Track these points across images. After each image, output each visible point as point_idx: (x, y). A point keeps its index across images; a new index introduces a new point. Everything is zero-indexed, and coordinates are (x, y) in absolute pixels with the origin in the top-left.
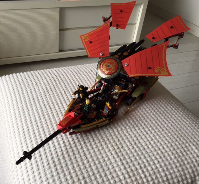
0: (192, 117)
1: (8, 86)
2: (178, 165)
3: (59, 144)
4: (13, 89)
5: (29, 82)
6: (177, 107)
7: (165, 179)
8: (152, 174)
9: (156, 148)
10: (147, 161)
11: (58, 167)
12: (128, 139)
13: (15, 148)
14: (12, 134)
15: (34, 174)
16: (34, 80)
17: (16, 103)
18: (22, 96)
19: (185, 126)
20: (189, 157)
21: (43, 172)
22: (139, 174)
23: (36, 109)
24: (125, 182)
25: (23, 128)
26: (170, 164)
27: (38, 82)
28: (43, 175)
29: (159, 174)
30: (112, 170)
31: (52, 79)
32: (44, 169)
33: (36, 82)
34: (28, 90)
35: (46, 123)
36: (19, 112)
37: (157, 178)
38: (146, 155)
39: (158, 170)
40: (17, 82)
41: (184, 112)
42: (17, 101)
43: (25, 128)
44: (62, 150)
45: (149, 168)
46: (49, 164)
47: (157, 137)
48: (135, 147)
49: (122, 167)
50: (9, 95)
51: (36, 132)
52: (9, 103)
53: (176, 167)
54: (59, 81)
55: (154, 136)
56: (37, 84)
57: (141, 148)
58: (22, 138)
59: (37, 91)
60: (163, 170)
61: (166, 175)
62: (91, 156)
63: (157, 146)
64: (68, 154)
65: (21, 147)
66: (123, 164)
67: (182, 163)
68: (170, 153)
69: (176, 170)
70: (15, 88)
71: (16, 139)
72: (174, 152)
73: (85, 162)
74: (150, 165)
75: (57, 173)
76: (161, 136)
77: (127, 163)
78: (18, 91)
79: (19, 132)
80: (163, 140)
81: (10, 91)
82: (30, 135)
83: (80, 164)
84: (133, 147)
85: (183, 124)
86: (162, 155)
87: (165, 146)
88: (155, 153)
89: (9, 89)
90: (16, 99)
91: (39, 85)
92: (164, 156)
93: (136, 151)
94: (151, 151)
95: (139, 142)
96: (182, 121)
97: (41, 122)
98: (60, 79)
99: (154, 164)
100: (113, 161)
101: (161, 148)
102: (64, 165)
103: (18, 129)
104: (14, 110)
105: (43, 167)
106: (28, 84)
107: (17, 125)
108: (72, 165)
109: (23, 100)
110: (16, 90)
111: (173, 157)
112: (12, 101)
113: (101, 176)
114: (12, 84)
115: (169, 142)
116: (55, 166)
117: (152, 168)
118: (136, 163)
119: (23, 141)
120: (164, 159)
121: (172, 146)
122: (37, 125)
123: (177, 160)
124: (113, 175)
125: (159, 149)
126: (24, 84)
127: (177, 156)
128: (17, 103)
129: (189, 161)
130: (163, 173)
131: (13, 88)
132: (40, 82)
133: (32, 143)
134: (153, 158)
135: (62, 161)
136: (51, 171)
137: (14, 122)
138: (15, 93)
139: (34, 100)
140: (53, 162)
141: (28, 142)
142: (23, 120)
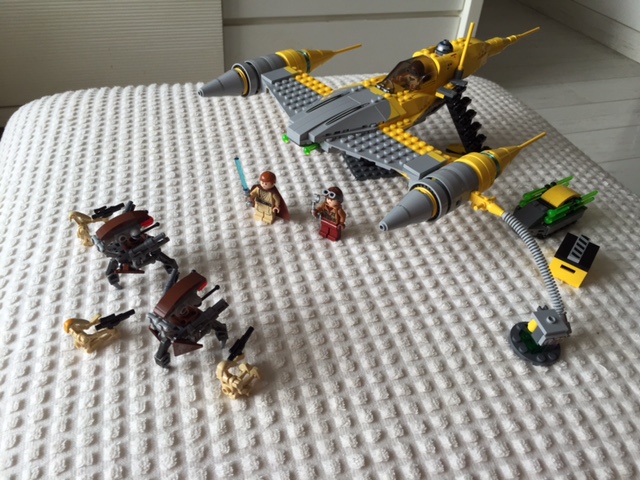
19: (616, 302)
20: (623, 448)
63: (473, 381)
72: (550, 419)
88: (458, 418)
125: (482, 397)
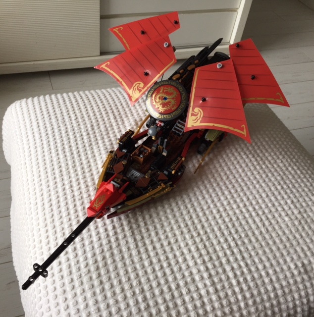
1: (31, 120)
2: (296, 272)
3: (106, 230)
4: (39, 127)
5: (65, 114)
6: (304, 169)
7: (272, 295)
8: (253, 287)
9: (263, 244)
11: (103, 272)
12: (218, 226)
15: (63, 281)
16: (74, 110)
17: (41, 151)
18: (51, 139)
21: (77, 279)
22: (231, 286)
23: (73, 165)
24: (208, 300)
25: (49, 198)
26: (282, 270)
27: (79, 115)
28: (77, 283)
29: (263, 288)
30: (189, 279)
31: (102, 110)
32: (79, 273)
33: (76, 115)
34: (63, 128)
35: (88, 191)
36: (46, 168)
37: (259, 293)
39: (263, 281)
40: (45, 113)
42: (43, 148)
43: (53, 197)
44: (110, 242)
45: (249, 278)
47: (267, 223)
50: (31, 137)
51: (71, 206)
52: (30, 151)
53: (293, 276)
54: (114, 115)
55: (261, 220)
56: (77, 118)
58: (48, 216)
59: (77, 132)
60: (271, 281)
61: (274, 289)
62: (157, 254)
64: (119, 250)
65: (45, 231)
66: (207, 269)
67: (302, 270)
68: (285, 253)
69: (291, 281)
70: (41, 124)
73: (146, 263)
74: (250, 271)
75: (99, 283)
78: (46, 131)
79: (44, 204)
81: (33, 129)
82: (60, 212)
83: (138, 266)
84: (226, 240)
87: (277, 241)
89: (32, 126)
90: (42, 144)
91: (80, 120)
92: (275, 257)
93: (230, 247)
94: (254, 248)
97: (80, 188)
98: (115, 111)
99: (257, 269)
100: (191, 263)
101: (271, 242)
102: (111, 268)
103: (43, 198)
104: (38, 163)
105: (77, 270)
106: (63, 119)
107: (41, 192)
108: (124, 269)
109: (52, 147)
110: (42, 128)
112: (36, 147)
113: (170, 289)
114: (36, 117)
116: (98, 268)
118: (228, 268)
119: (49, 220)
120: (274, 262)
122: (72, 194)
124: (191, 287)
126: (56, 117)
128: (44, 152)
131: (38, 123)
132: (82, 114)
133: (63, 226)
135: (109, 261)
136: (91, 278)
137: (37, 186)
138: (40, 133)
139: (71, 148)
140: (94, 262)
141: (57, 223)
142: (51, 183)
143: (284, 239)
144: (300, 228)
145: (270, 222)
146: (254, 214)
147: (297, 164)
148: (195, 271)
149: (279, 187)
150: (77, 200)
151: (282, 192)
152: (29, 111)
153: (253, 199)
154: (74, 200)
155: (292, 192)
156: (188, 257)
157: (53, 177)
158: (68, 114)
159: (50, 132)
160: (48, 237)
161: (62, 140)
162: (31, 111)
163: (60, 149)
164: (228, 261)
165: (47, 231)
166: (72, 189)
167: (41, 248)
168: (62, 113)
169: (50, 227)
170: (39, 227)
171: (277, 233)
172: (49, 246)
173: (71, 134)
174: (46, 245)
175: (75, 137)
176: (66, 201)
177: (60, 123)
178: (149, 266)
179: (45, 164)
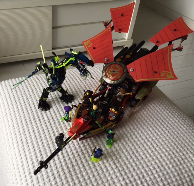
0: (189, 122)
1: (5, 93)
2: (176, 174)
4: (10, 97)
5: (25, 89)
6: (173, 112)
8: (151, 184)
9: (154, 158)
10: (145, 171)
11: (58, 180)
13: (14, 159)
14: (10, 144)
16: (30, 86)
17: (13, 111)
18: (18, 104)
19: (182, 133)
20: (187, 165)
21: (43, 185)
22: (137, 184)
23: (34, 118)
25: (21, 139)
26: (168, 173)
27: (34, 89)
29: (157, 184)
30: (111, 182)
32: (43, 182)
33: (32, 89)
34: (25, 97)
35: (44, 133)
36: (17, 121)
38: (145, 165)
39: (157, 181)
41: (181, 117)
42: (14, 109)
43: (23, 138)
44: (60, 162)
45: (148, 179)
46: (48, 176)
47: (155, 145)
48: (133, 156)
49: (121, 179)
50: (6, 103)
51: (35, 142)
52: (6, 112)
53: (174, 176)
55: (152, 144)
56: (33, 91)
57: (139, 158)
58: (21, 149)
59: (33, 99)
60: (161, 180)
62: (90, 168)
63: (155, 154)
64: (67, 166)
65: (20, 158)
66: (121, 175)
67: (180, 172)
68: (168, 163)
69: (174, 180)
70: (11, 96)
71: (14, 150)
72: (172, 161)
73: (84, 174)
74: (148, 175)
76: (159, 144)
77: (126, 173)
78: (15, 99)
79: (18, 142)
80: (160, 149)
81: (6, 99)
82: (28, 146)
83: (79, 176)
84: (131, 157)
85: (180, 130)
86: (159, 165)
87: (163, 155)
88: (153, 163)
89: (6, 97)
90: (13, 107)
91: (35, 92)
92: (162, 165)
93: (134, 161)
94: (149, 161)
95: (137, 152)
96: (179, 127)
97: (39, 132)
99: (153, 174)
100: (111, 172)
101: (159, 157)
102: (63, 178)
103: (17, 139)
104: (12, 119)
105: (42, 180)
106: (25, 91)
107: (16, 136)
108: (71, 178)
109: (20, 109)
110: (12, 98)
111: (171, 166)
112: (10, 109)
114: (8, 92)
115: (167, 151)
116: (55, 178)
117: (150, 178)
118: (134, 174)
119: (22, 152)
120: (162, 168)
121: (169, 154)
122: (35, 135)
123: (175, 169)
125: (157, 158)
126: (20, 91)
127: (174, 164)
128: (15, 112)
129: (187, 170)
130: (161, 183)
131: (9, 95)
132: (36, 88)
133: (31, 154)
134: (151, 168)
135: (61, 174)
137: (12, 132)
138: (11, 101)
139: (31, 108)
140: (52, 175)
141: (27, 153)
142: (21, 130)
143: (167, 154)
144: (175, 147)
145: (157, 144)
146: (146, 141)
147: (169, 110)
148: (114, 177)
149: (159, 124)
150: (38, 138)
151: (162, 126)
152: (3, 88)
153: (145, 132)
154: (36, 139)
155: (168, 126)
156: (109, 168)
157: (22, 126)
158: (27, 89)
159: (17, 100)
160: (22, 162)
161: (25, 104)
162: (5, 89)
163: (24, 109)
164: (134, 170)
165: (21, 158)
166: (34, 132)
167: (19, 169)
168: (23, 88)
169: (23, 156)
170: (16, 156)
171: (162, 151)
172: (23, 167)
173: (30, 100)
174: (22, 167)
175: (33, 102)
176: (31, 140)
177: (23, 94)
178: (86, 175)
179: (16, 119)
